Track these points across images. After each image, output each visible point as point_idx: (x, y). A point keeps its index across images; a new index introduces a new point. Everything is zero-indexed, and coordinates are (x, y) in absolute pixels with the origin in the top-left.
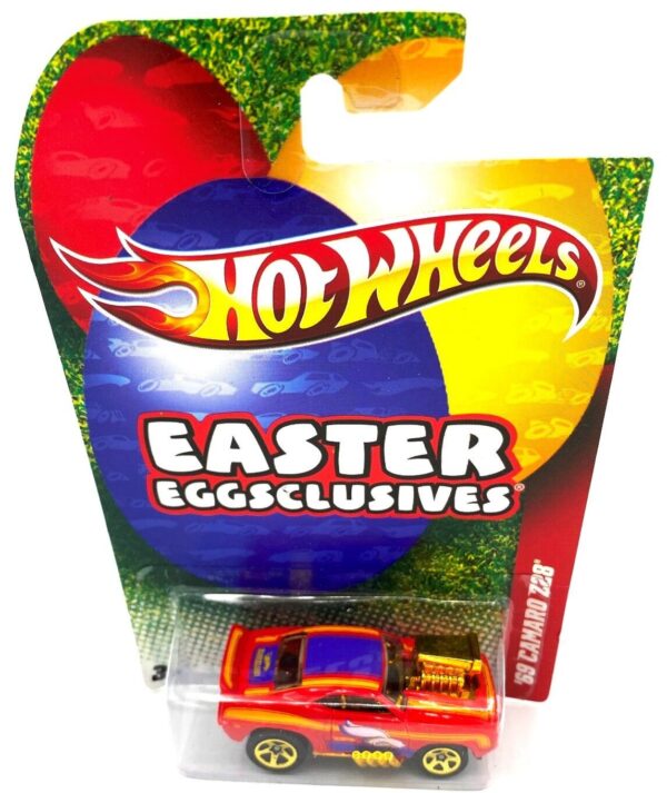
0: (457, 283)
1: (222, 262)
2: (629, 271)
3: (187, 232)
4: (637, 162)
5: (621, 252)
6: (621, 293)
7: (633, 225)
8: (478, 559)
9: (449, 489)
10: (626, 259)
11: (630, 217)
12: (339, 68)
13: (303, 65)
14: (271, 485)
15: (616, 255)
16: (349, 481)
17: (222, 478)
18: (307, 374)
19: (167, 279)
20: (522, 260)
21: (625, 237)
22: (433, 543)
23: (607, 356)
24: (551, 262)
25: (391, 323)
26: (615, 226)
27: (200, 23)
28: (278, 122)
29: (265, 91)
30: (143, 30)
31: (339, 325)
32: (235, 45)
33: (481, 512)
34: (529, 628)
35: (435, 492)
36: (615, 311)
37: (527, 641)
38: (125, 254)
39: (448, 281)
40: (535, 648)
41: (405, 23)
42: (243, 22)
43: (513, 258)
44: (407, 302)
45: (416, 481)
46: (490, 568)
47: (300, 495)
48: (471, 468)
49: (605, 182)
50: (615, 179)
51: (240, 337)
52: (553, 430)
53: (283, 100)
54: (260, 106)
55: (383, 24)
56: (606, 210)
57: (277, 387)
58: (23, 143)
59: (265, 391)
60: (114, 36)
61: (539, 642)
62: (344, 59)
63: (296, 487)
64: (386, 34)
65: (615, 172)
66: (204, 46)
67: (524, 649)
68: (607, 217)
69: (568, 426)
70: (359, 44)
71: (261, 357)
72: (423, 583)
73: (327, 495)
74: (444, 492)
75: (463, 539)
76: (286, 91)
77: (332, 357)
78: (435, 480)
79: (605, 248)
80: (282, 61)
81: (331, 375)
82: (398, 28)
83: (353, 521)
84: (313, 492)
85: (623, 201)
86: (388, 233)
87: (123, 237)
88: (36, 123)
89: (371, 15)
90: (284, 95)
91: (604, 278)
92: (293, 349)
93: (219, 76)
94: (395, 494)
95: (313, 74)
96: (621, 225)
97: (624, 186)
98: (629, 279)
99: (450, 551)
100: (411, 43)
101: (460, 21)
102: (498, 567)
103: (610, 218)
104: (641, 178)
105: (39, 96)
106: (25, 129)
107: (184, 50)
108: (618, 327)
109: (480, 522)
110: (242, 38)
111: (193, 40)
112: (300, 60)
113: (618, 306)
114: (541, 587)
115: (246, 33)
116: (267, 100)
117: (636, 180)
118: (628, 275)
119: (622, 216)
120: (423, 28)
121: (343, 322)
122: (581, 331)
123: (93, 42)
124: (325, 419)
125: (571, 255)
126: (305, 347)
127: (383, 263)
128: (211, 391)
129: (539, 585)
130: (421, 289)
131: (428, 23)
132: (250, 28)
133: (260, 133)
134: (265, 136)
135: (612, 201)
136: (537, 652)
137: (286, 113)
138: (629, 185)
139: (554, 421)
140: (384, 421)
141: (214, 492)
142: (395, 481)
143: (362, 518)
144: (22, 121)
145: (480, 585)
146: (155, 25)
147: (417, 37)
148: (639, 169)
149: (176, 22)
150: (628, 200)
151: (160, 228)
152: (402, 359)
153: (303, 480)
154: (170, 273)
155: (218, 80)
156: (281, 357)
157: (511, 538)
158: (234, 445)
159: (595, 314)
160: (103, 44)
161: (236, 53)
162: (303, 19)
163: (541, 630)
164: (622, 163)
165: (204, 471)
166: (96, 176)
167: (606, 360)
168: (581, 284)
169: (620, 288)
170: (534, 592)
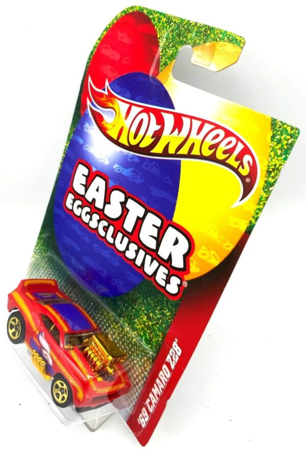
0: (199, 154)
1: (128, 106)
2: (272, 185)
3: (124, 89)
4: (292, 128)
5: (271, 172)
6: (265, 195)
7: (281, 160)
8: (153, 318)
9: (157, 264)
10: (273, 177)
11: (281, 155)
12: (195, 44)
13: (184, 39)
14: (100, 217)
15: (269, 172)
16: (125, 233)
18: (133, 169)
19: (111, 105)
20: (227, 155)
21: (275, 165)
22: (140, 293)
23: (247, 228)
24: (239, 162)
25: (169, 160)
26: (272, 157)
27: (161, 14)
28: (168, 58)
29: (169, 45)
30: (145, 11)
31: (152, 152)
32: (167, 25)
33: (164, 288)
34: (157, 385)
35: (152, 262)
36: (259, 204)
37: (153, 394)
38: (104, 90)
40: (154, 401)
41: (223, 35)
42: (173, 17)
43: (225, 152)
44: (178, 153)
45: (148, 251)
46: (156, 328)
47: (106, 229)
48: (170, 257)
49: (275, 132)
50: (279, 132)
51: (120, 141)
52: (210, 257)
53: (173, 50)
54: (165, 49)
55: (215, 33)
56: (271, 146)
57: (122, 169)
58: (99, 39)
59: (117, 169)
60: (137, 11)
61: (157, 399)
62: (198, 41)
63: (106, 224)
64: (215, 36)
65: (281, 129)
66: (159, 22)
67: (150, 399)
68: (270, 150)
69: (217, 260)
70: (205, 38)
71: (122, 152)
72: (128, 316)
73: (114, 236)
74: (155, 265)
75: (152, 300)
76: (175, 47)
77: (144, 165)
78: (154, 255)
79: (265, 166)
80: (179, 35)
81: (140, 174)
82: (220, 36)
83: (117, 257)
84: (111, 229)
85: (280, 146)
86: (184, 118)
87: (107, 83)
88: (105, 33)
89: (213, 28)
90: (174, 48)
91: (260, 183)
92: (134, 155)
93: (158, 34)
94: (137, 252)
95: (186, 44)
96: (276, 157)
97: (282, 138)
98: (271, 189)
99: (144, 304)
100: (222, 43)
101: (242, 41)
102: (159, 330)
103: (271, 151)
104: (291, 137)
105: (110, 24)
106: (102, 34)
107: (152, 21)
108: (257, 214)
109: (162, 294)
110: (170, 23)
111: (157, 19)
112: (184, 37)
113: (262, 202)
114: (172, 360)
115: (172, 21)
116: (168, 48)
117: (288, 137)
118: (271, 187)
119: (277, 153)
120: (228, 38)
121: (153, 151)
122: (240, 206)
123: (131, 11)
125: (249, 162)
126: (137, 156)
127: (177, 130)
128: (102, 159)
129: (172, 357)
130: (184, 150)
131: (231, 37)
132: (174, 20)
133: (161, 60)
134: (162, 62)
135: (275, 143)
136: (154, 405)
137: (172, 55)
138: (285, 138)
139: (212, 252)
140: (148, 208)
141: (82, 208)
142: (139, 245)
143: (121, 257)
144: (102, 32)
145: (148, 337)
146: (149, 10)
147: (225, 41)
148: (292, 132)
149: (154, 11)
150: (282, 146)
151: (118, 84)
152: (166, 180)
153: (111, 222)
154: (113, 103)
155: (157, 35)
156: (128, 156)
157: (171, 315)
158: (97, 190)
159: (249, 201)
160: (133, 12)
161: (167, 27)
162: (191, 22)
163: (161, 391)
164: (285, 126)
165: (83, 196)
166: (111, 57)
167: (246, 230)
168: (248, 180)
169: (265, 192)
170: (168, 361)
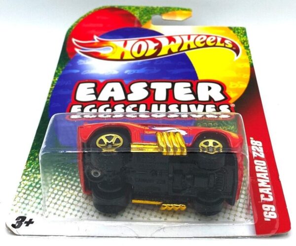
6: (248, 51)
9: (203, 106)
10: (246, 44)
11: (243, 36)
12: (161, 14)
13: (153, 13)
14: (124, 105)
16: (159, 103)
17: (103, 103)
18: (146, 67)
20: (215, 43)
21: (244, 40)
23: (250, 65)
26: (240, 38)
27: (130, 6)
28: (145, 20)
30: (116, 7)
34: (260, 178)
35: (197, 107)
38: (94, 40)
39: (192, 46)
42: (140, 7)
44: (181, 50)
45: (188, 103)
48: (210, 98)
49: (233, 30)
52: (239, 85)
54: (141, 17)
57: (134, 71)
59: (129, 72)
61: (269, 186)
63: (135, 106)
64: (173, 10)
67: (263, 193)
70: (166, 11)
73: (148, 109)
74: (201, 107)
76: (148, 16)
78: (196, 102)
81: (154, 68)
84: (143, 107)
85: (240, 34)
86: (174, 37)
91: (241, 48)
92: (142, 61)
94: (179, 108)
97: (239, 31)
98: (249, 48)
100: (178, 11)
107: (125, 9)
108: (250, 59)
113: (249, 54)
114: (259, 153)
124: (151, 81)
125: (229, 43)
126: (146, 61)
129: (257, 151)
130: (185, 47)
139: (239, 82)
140: (174, 81)
141: (98, 109)
142: (179, 103)
146: (119, 6)
148: (242, 29)
153: (139, 103)
155: (131, 13)
160: (106, 8)
162: (153, 7)
163: (268, 178)
165: (96, 100)
170: (256, 156)
